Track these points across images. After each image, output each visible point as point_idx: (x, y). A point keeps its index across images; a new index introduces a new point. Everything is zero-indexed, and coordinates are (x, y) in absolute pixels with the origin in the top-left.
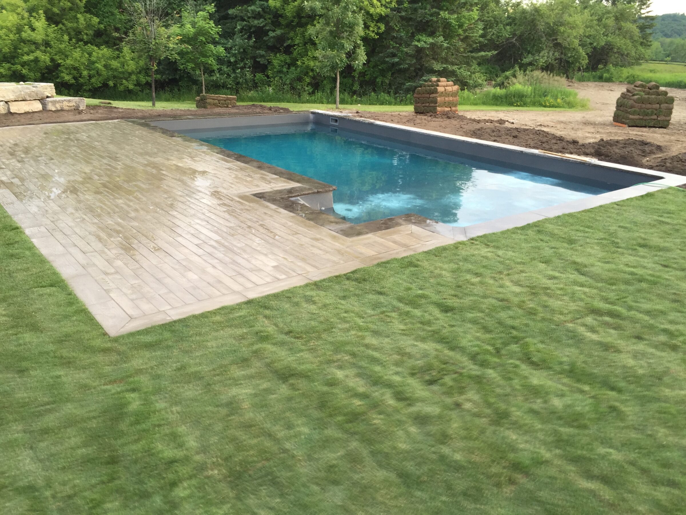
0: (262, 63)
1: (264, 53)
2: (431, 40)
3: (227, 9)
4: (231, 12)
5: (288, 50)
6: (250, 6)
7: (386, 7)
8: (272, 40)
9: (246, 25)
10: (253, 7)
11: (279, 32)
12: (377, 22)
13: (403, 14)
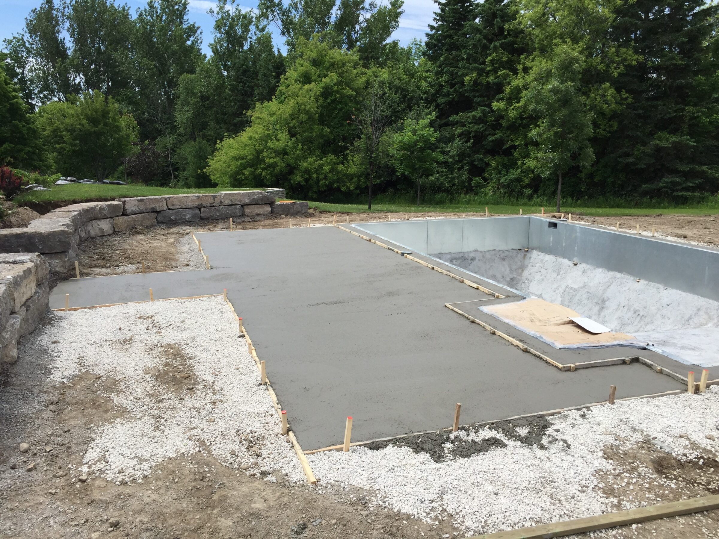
0: (479, 166)
1: (482, 156)
2: (674, 139)
3: (449, 116)
4: (451, 119)
5: (508, 152)
6: (471, 112)
7: (621, 104)
8: (490, 144)
9: (466, 130)
10: (474, 113)
11: (498, 135)
12: (610, 119)
13: (641, 111)
